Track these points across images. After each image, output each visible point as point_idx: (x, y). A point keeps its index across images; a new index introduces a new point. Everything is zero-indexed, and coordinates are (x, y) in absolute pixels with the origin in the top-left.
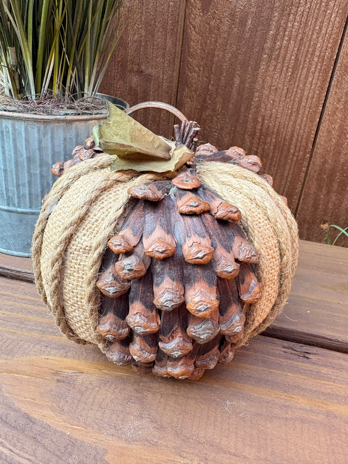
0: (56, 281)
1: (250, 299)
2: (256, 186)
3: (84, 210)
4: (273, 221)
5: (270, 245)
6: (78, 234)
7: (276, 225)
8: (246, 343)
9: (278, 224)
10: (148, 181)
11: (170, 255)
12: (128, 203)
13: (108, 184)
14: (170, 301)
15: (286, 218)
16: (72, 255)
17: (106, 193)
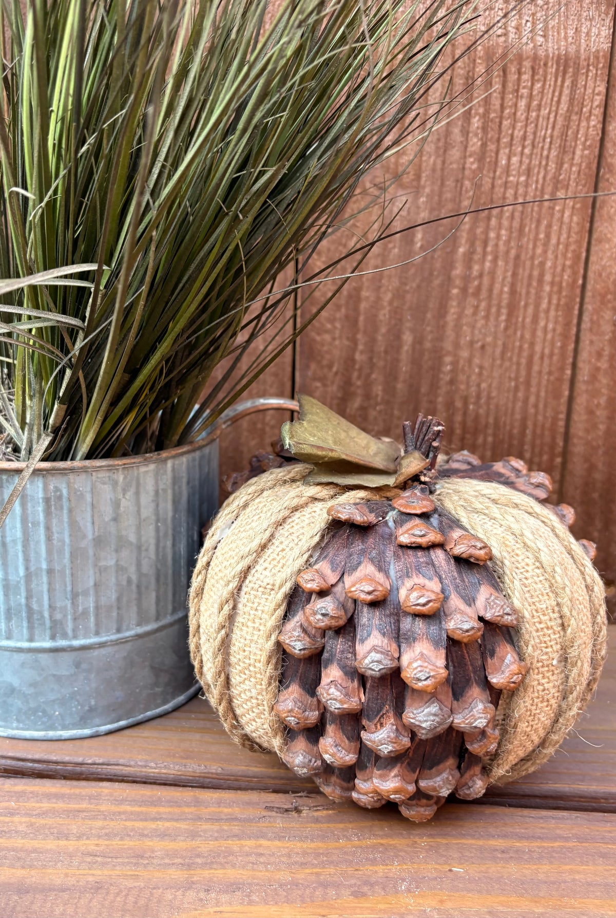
0: (223, 632)
1: (502, 681)
2: (532, 518)
3: (267, 534)
4: (549, 569)
5: (544, 606)
6: (257, 567)
7: (554, 577)
8: (507, 772)
9: (556, 575)
10: (358, 501)
11: (380, 598)
12: (328, 528)
13: (301, 502)
14: (377, 662)
15: (582, 573)
16: (247, 596)
17: (298, 514)
